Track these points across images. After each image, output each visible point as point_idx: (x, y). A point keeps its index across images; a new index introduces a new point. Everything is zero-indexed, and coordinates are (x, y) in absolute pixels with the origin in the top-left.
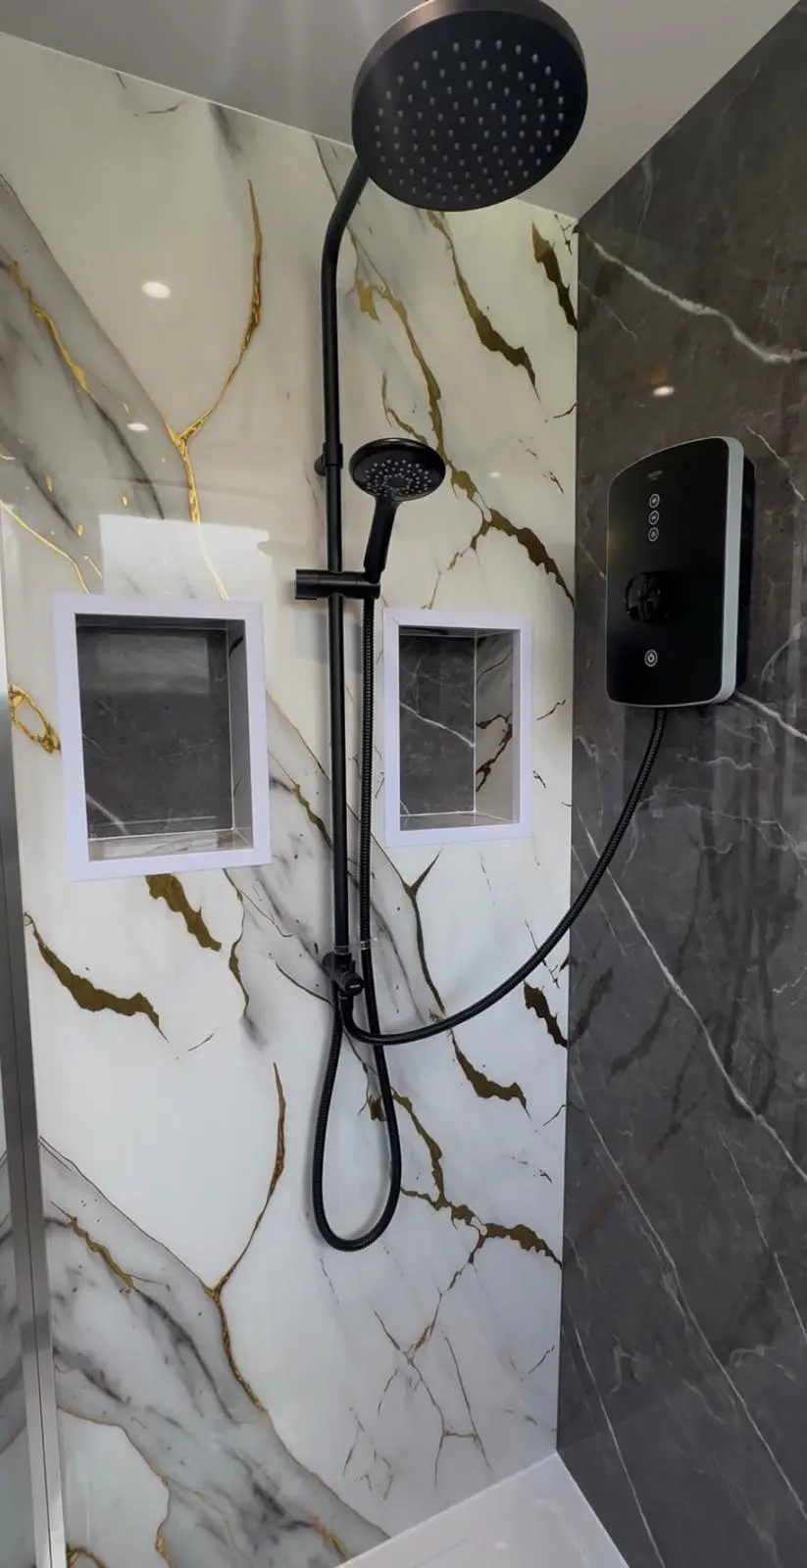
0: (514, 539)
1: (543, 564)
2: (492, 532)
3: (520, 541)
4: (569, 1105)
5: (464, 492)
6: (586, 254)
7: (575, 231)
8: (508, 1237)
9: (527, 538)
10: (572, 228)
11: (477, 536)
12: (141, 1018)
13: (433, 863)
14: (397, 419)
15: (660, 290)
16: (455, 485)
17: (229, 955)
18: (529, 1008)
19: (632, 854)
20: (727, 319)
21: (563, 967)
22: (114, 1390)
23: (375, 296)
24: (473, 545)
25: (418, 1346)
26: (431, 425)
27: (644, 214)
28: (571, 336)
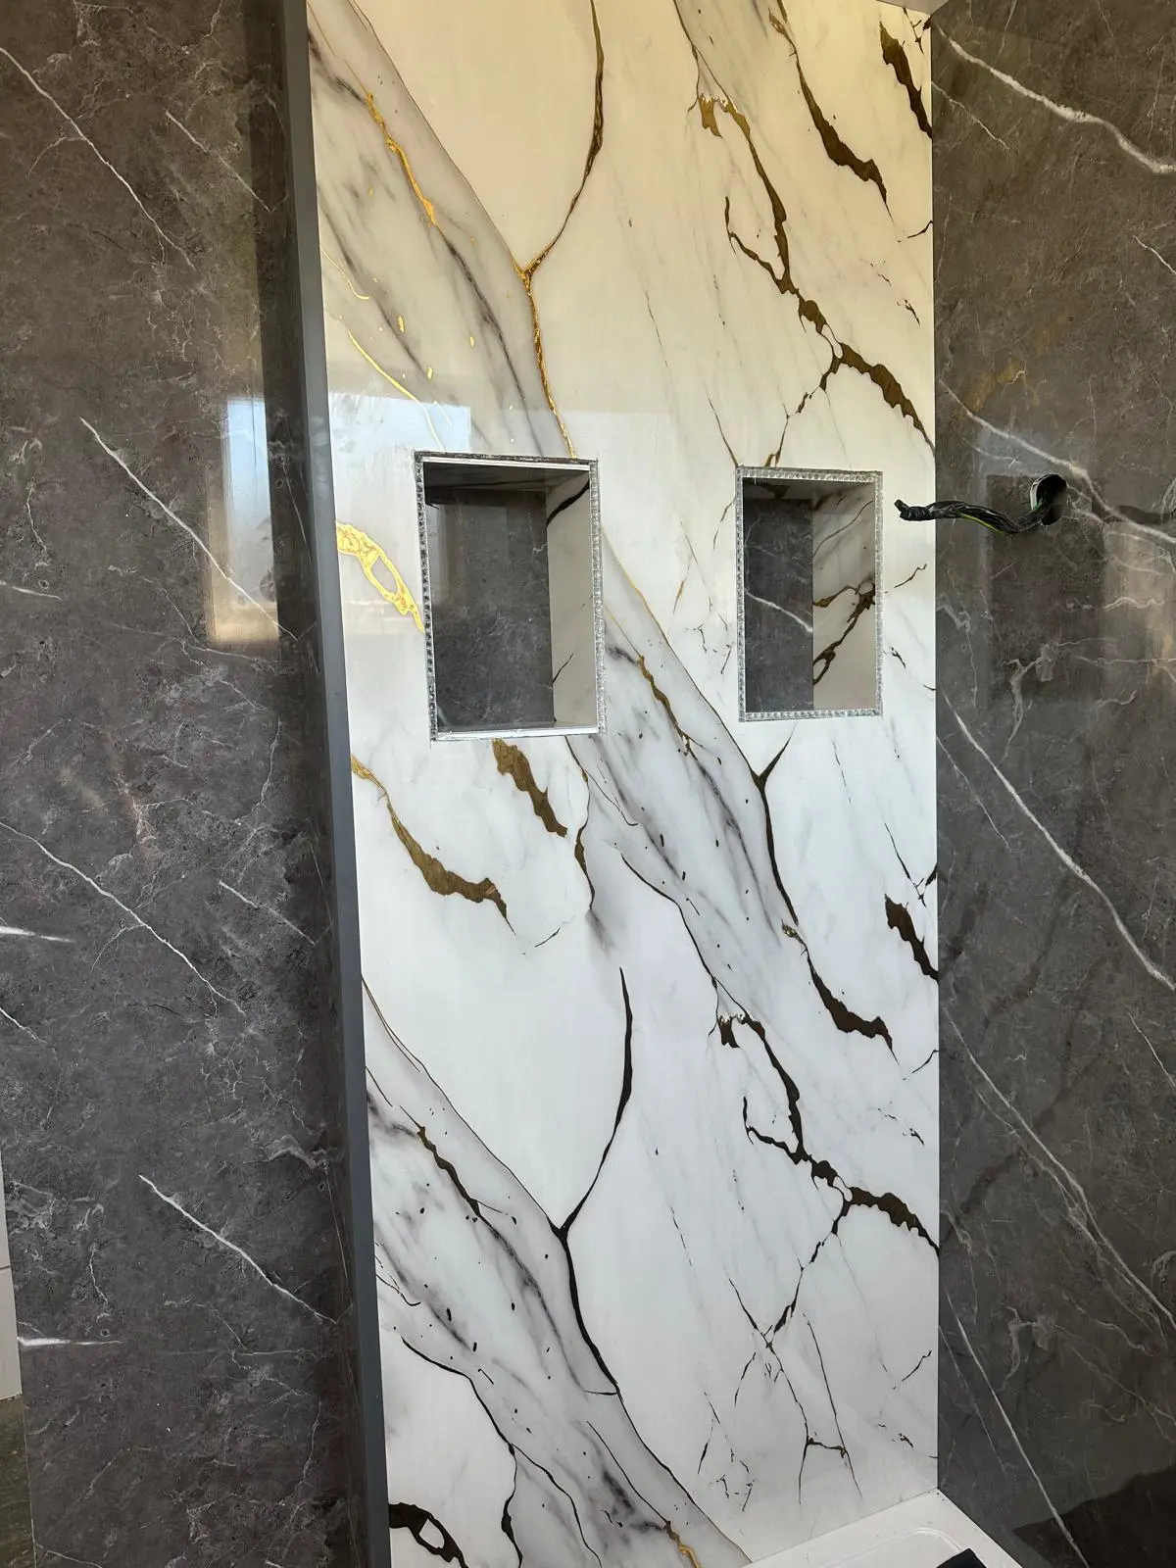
0: (867, 375)
1: (898, 406)
2: (843, 368)
3: (874, 380)
4: (942, 1050)
5: (813, 325)
6: (940, 52)
7: (926, 26)
8: (875, 1206)
9: (881, 376)
10: (922, 24)
11: (827, 374)
12: (489, 905)
13: (783, 750)
14: (741, 245)
15: (1033, 95)
16: (804, 318)
17: (575, 843)
18: (892, 928)
19: (1015, 730)
20: (1112, 128)
21: (929, 881)
22: (460, 1332)
23: (717, 109)
24: (823, 385)
25: (778, 1327)
26: (777, 251)
27: (1012, 11)
28: (925, 144)
